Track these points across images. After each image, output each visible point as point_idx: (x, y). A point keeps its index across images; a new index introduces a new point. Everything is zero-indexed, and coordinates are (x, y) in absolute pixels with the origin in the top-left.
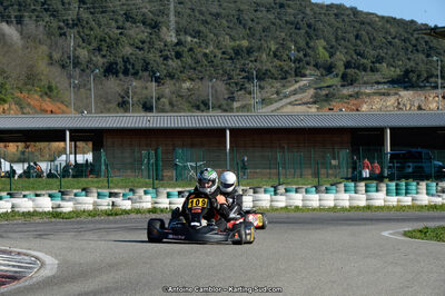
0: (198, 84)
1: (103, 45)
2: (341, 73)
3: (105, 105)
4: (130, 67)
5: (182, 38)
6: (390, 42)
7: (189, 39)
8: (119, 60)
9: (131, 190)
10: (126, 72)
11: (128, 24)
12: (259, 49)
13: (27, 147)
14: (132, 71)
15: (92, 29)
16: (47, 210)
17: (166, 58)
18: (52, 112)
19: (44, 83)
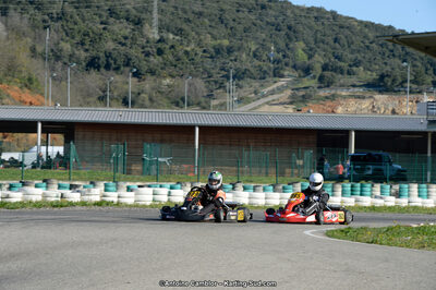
0: (178, 81)
1: (87, 39)
2: (318, 75)
3: (85, 99)
4: (112, 62)
5: (164, 35)
6: (368, 47)
7: (171, 36)
8: (101, 55)
9: (92, 183)
10: (108, 67)
11: (112, 20)
12: (239, 49)
13: (5, 137)
14: (113, 66)
15: (76, 24)
17: (148, 54)
18: (31, 104)
19: (25, 74)
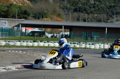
0: (99, 15)
3: (73, 20)
5: (95, 2)
7: (97, 3)
8: (78, 8)
9: (79, 42)
10: (79, 11)
12: (117, 6)
13: (52, 30)
14: (81, 11)
16: (57, 46)
17: (91, 8)
18: (59, 21)
19: (58, 13)
